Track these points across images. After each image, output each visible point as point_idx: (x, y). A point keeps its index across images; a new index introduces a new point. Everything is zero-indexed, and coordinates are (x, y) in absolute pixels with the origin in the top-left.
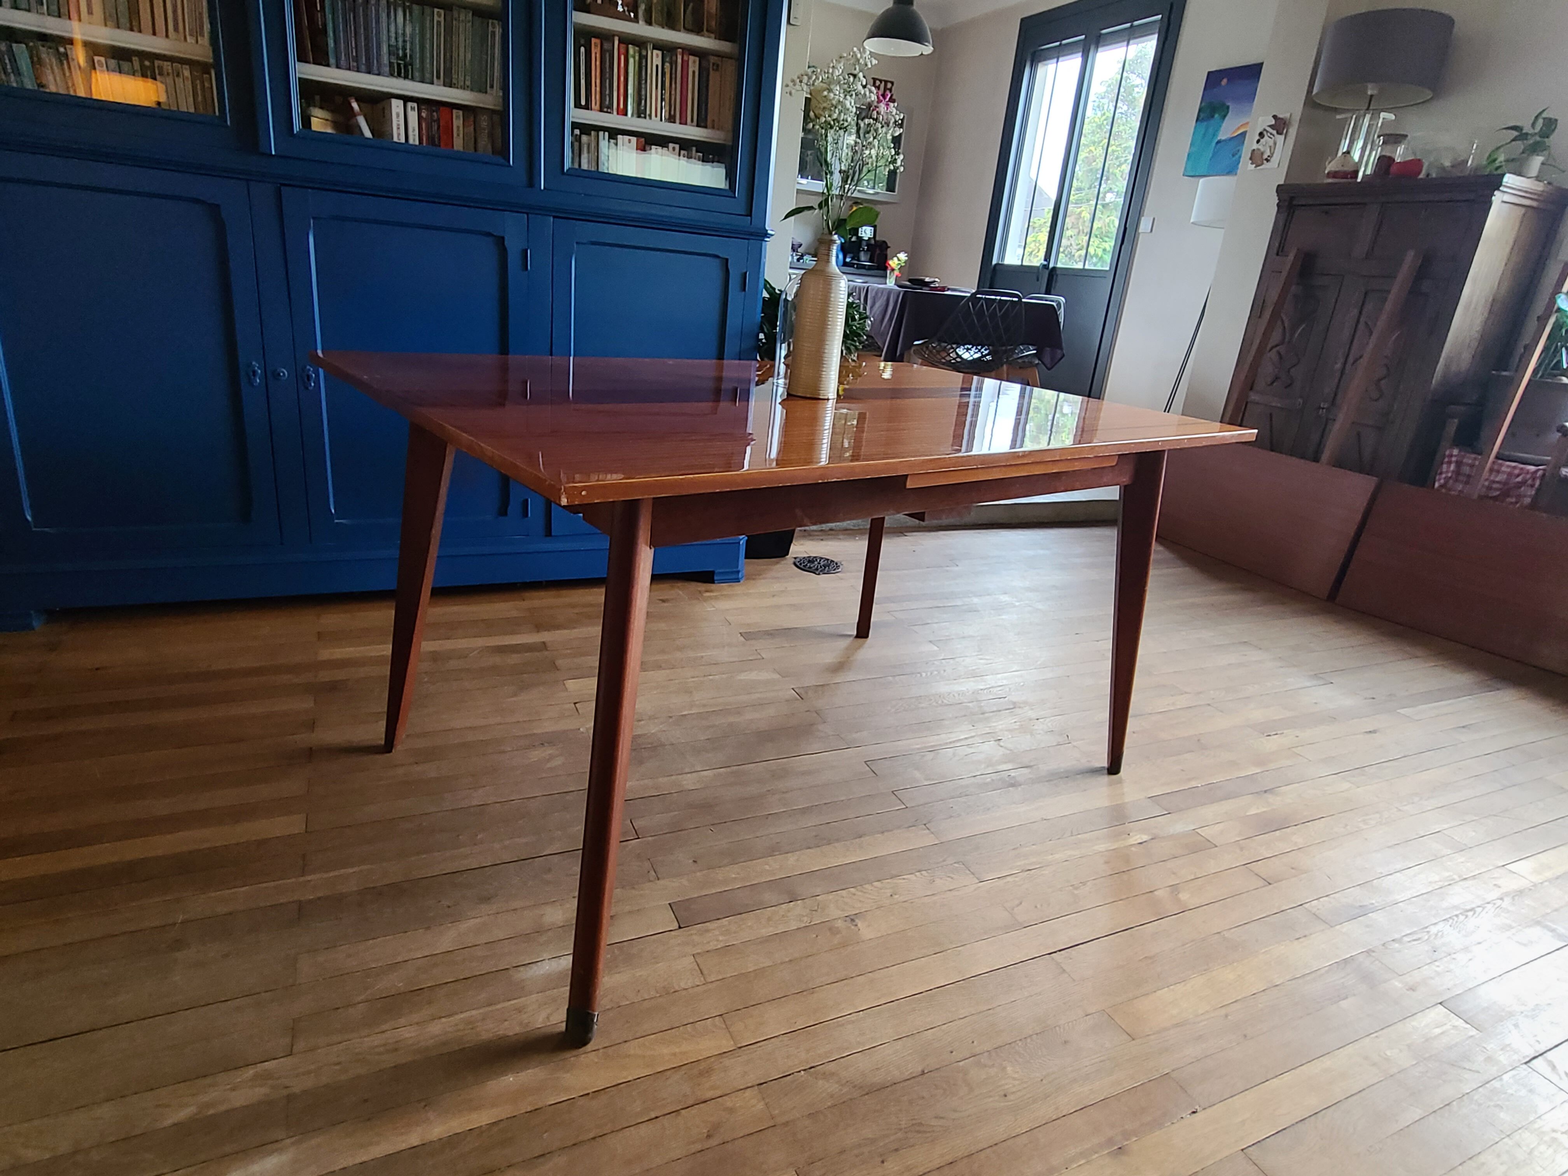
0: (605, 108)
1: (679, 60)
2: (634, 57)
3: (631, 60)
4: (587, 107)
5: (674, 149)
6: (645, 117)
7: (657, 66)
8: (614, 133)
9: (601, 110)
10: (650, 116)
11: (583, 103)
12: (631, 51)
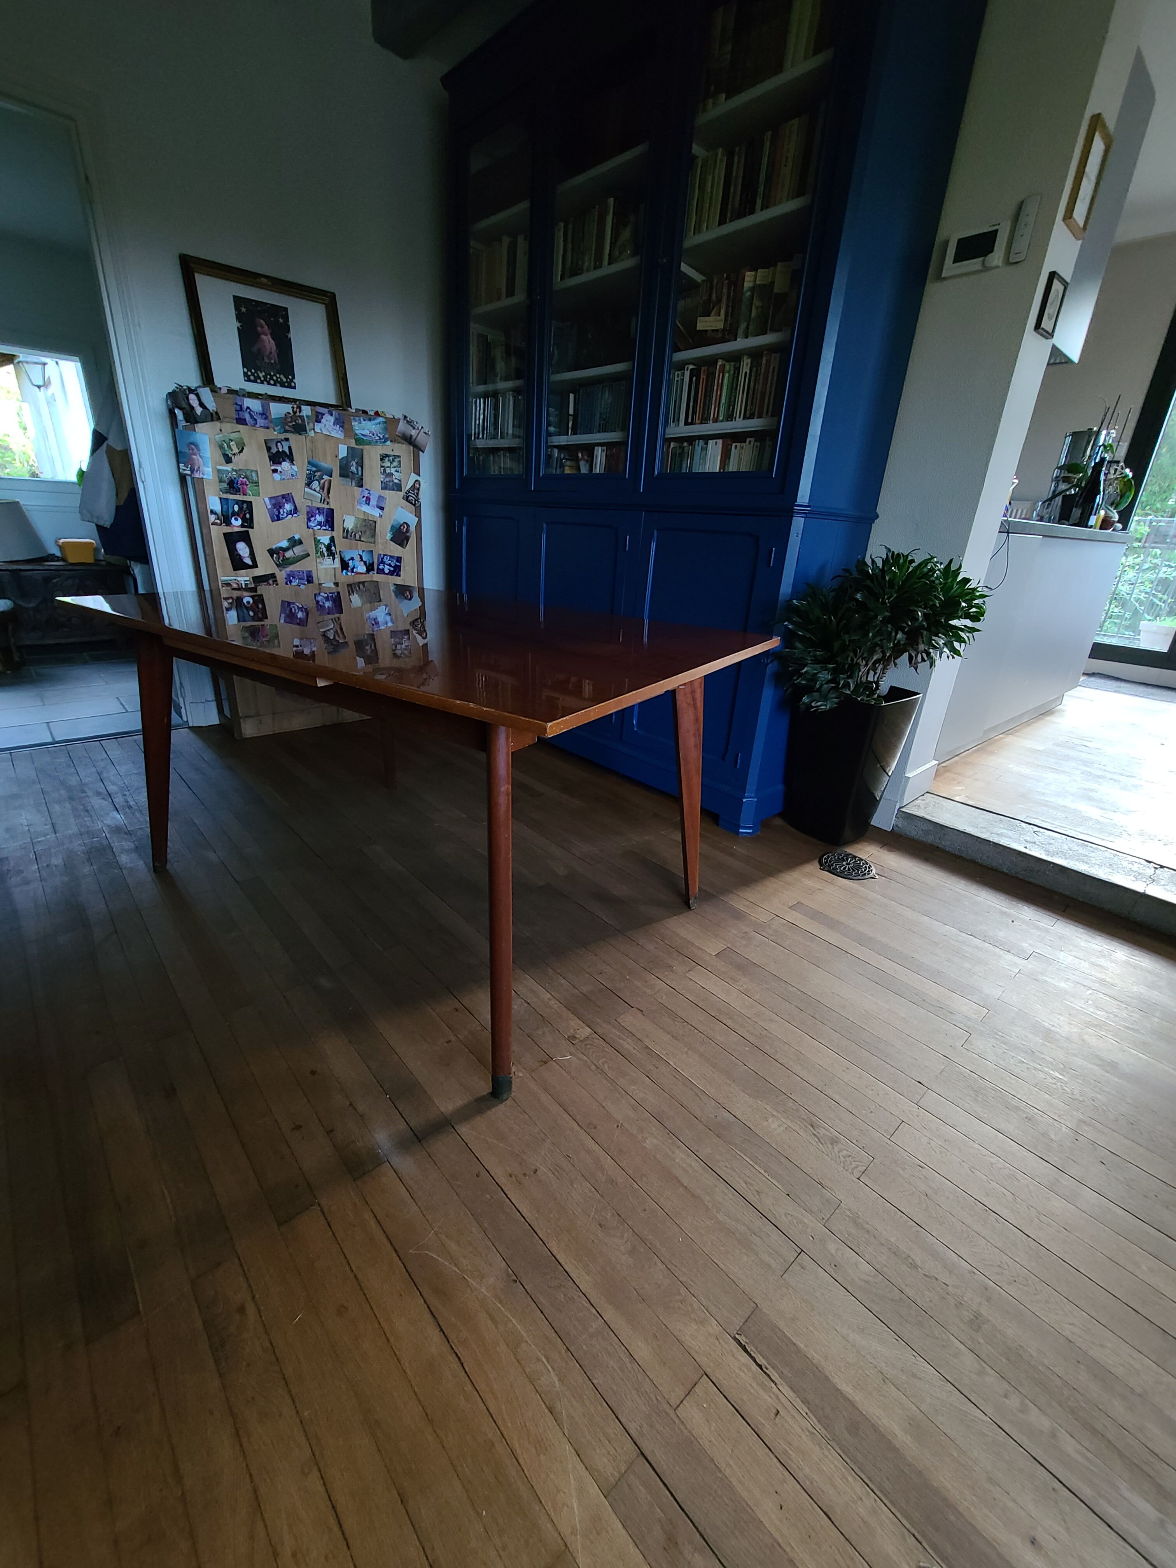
0: (704, 420)
1: (764, 361)
2: (729, 372)
3: (727, 375)
4: (692, 423)
5: (750, 442)
6: (732, 420)
7: (746, 373)
8: (707, 438)
9: (701, 423)
10: (735, 418)
11: (690, 421)
12: (727, 368)
